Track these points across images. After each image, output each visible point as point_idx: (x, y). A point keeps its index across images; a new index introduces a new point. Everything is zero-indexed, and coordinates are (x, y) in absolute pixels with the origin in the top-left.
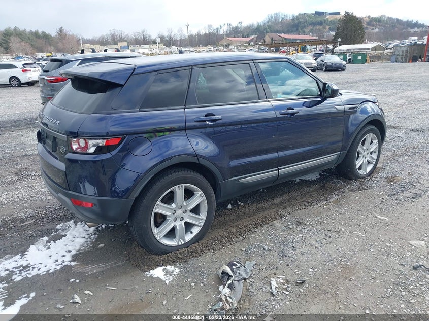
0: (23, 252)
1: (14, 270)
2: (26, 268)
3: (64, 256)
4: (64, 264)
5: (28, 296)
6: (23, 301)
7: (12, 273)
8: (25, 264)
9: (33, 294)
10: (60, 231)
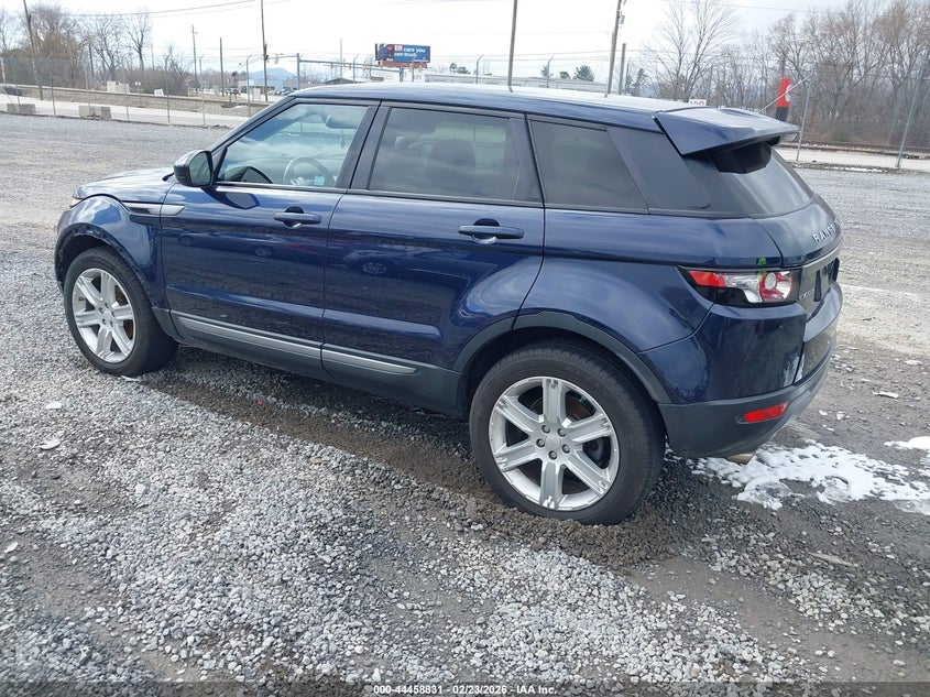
0: (874, 500)
1: (902, 481)
2: (882, 474)
3: (815, 456)
4: (824, 448)
5: (894, 445)
6: (902, 445)
7: (906, 479)
8: (881, 481)
9: (889, 444)
10: (782, 495)
